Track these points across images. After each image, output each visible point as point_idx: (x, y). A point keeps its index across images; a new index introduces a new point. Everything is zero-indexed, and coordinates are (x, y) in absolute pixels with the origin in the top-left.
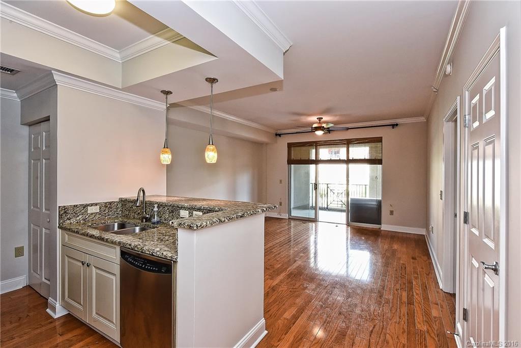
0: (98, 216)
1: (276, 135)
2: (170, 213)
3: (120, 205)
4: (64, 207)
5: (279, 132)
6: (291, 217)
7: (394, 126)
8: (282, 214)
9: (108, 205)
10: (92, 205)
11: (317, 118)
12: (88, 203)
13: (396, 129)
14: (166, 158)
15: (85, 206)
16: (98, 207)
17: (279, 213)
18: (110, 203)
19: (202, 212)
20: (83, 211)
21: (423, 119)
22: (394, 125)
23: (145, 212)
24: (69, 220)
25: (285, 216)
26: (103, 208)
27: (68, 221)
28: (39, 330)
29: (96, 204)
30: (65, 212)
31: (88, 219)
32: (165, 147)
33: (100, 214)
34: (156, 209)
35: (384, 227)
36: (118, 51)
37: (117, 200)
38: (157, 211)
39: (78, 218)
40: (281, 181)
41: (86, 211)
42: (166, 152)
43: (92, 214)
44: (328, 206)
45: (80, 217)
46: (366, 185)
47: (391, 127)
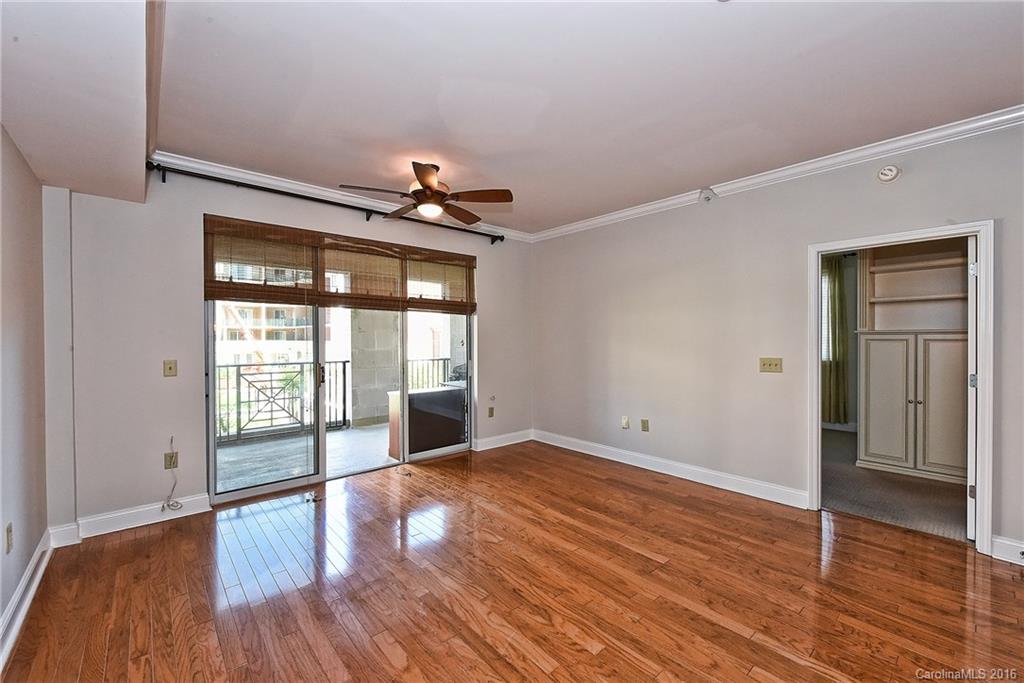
1: (152, 166)
6: (219, 499)
7: (495, 239)
17: (169, 501)
25: (203, 502)
47: (489, 239)
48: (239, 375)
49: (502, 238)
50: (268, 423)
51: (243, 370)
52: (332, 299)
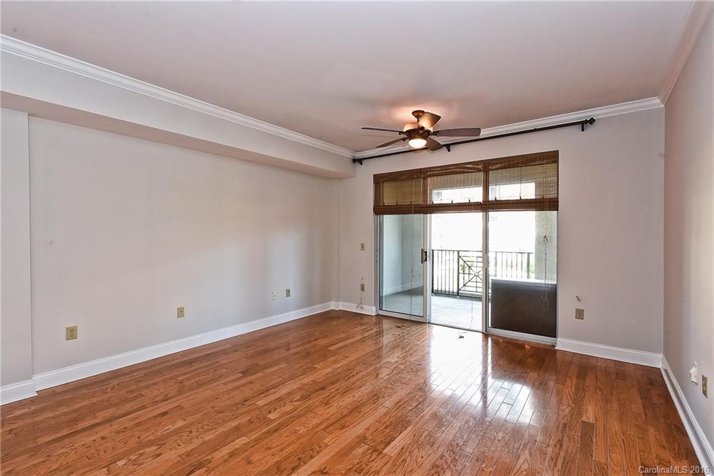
1: (355, 161)
5: (359, 155)
6: (381, 313)
7: (584, 124)
8: (365, 307)
11: (413, 113)
13: (590, 130)
17: (360, 304)
21: (656, 103)
22: (586, 122)
25: (371, 310)
35: (563, 343)
40: (363, 246)
44: (459, 290)
46: (529, 254)
47: (579, 127)
48: (459, 257)
49: (592, 121)
50: (474, 289)
51: (461, 254)
52: (432, 209)
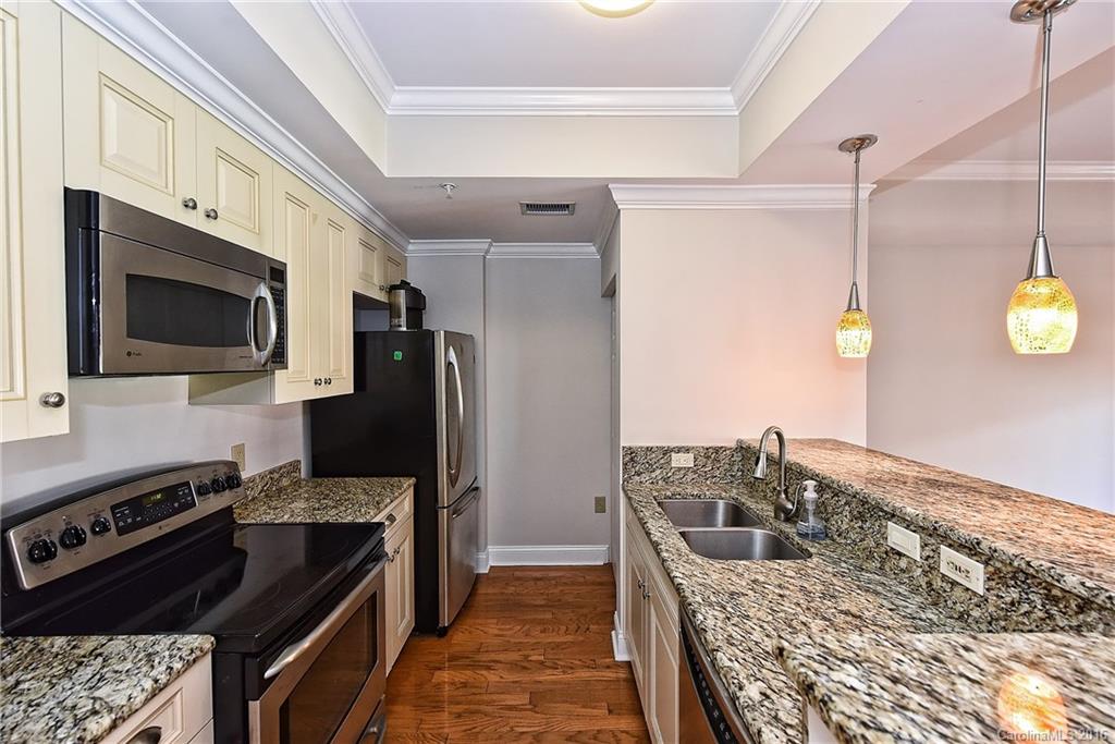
0: (691, 476)
2: (854, 518)
3: (737, 458)
4: (630, 448)
9: (712, 454)
10: (679, 450)
12: (673, 445)
14: (856, 341)
15: (667, 452)
16: (691, 456)
18: (717, 450)
19: (986, 563)
20: (662, 461)
23: (786, 492)
24: (639, 475)
26: (701, 461)
27: (637, 478)
28: (588, 674)
29: (687, 450)
30: (632, 459)
31: (671, 479)
32: (849, 309)
33: (695, 472)
34: (810, 495)
36: (729, 88)
37: (733, 445)
38: (816, 502)
39: (653, 475)
41: (669, 463)
42: (854, 322)
43: (680, 469)
45: (658, 472)
